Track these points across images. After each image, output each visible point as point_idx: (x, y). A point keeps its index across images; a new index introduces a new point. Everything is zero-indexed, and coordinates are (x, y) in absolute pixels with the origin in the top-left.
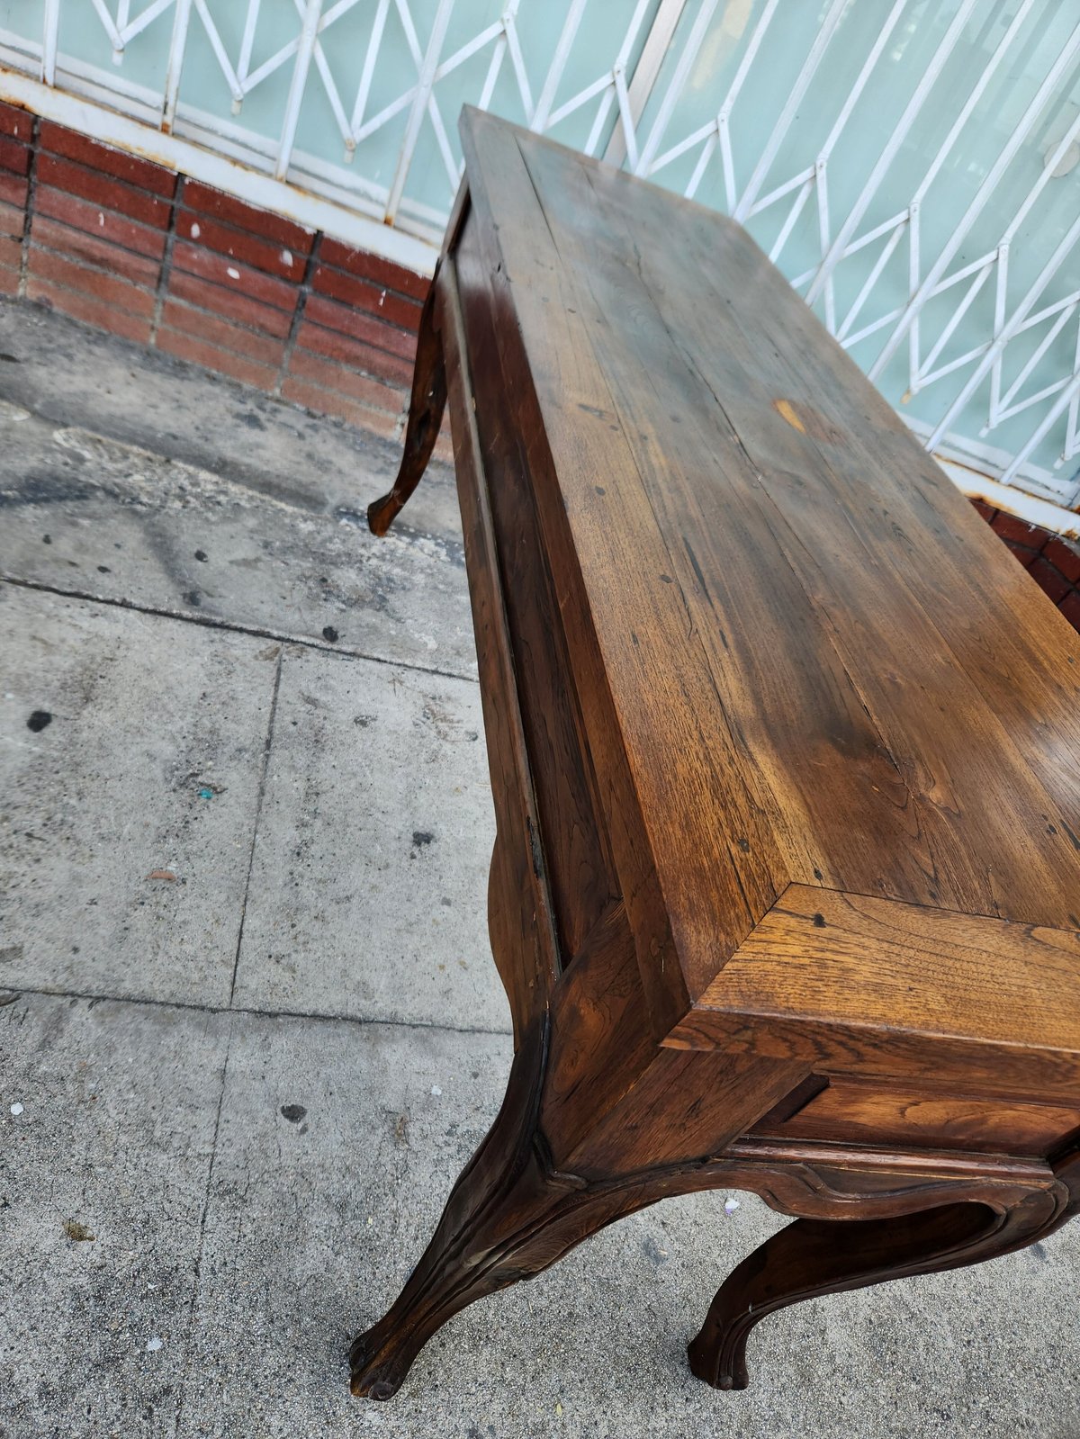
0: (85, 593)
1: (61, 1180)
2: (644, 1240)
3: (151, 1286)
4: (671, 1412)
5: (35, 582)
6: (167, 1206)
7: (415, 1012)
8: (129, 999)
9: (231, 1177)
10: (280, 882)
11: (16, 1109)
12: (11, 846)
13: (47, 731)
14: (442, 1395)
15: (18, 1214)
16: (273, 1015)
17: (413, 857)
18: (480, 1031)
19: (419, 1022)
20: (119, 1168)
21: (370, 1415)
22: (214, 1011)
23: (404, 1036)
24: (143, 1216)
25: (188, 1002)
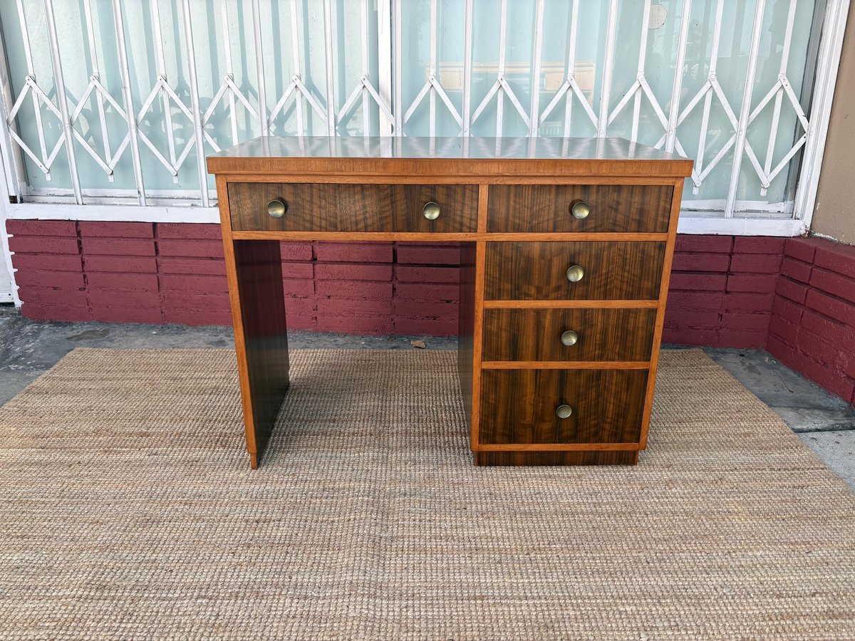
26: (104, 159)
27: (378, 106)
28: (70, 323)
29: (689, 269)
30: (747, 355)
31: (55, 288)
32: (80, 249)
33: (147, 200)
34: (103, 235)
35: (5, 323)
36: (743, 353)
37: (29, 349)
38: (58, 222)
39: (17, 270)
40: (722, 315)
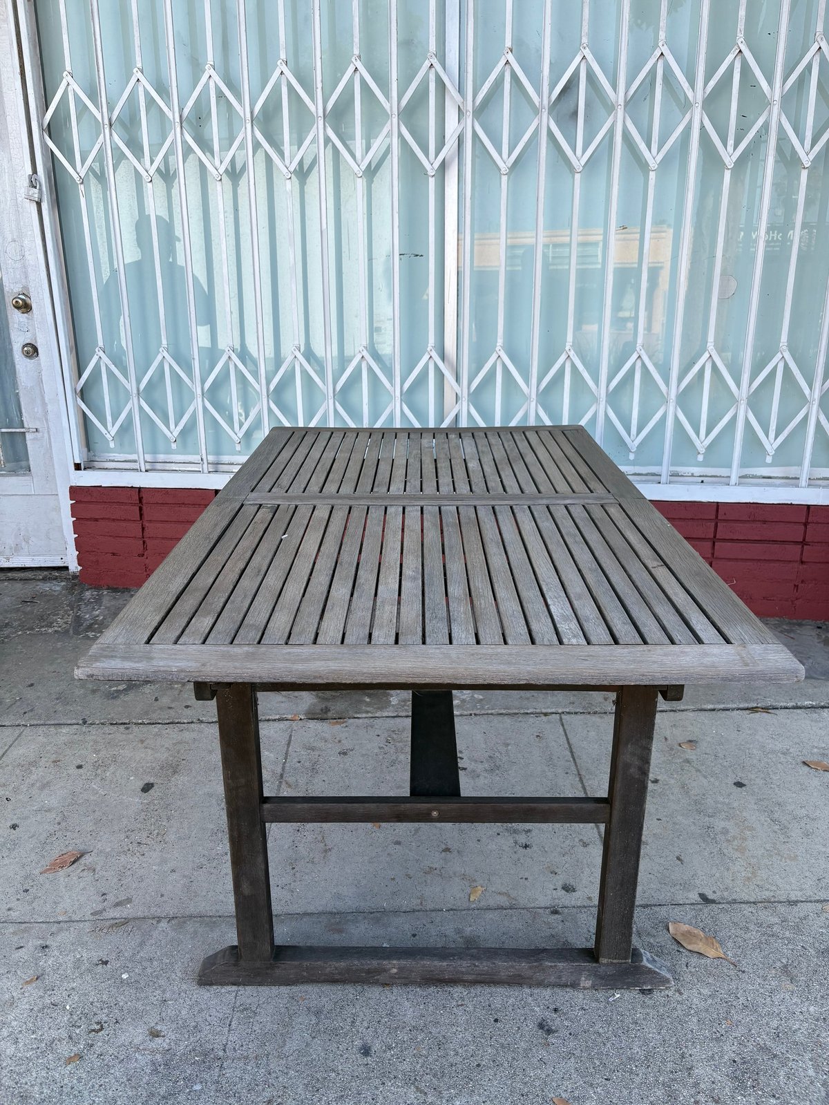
0: (177, 721)
1: (148, 1009)
2: (539, 1020)
3: (196, 1058)
5: (148, 721)
6: (209, 1018)
7: (373, 905)
8: (191, 917)
9: (249, 1001)
10: (286, 846)
11: (125, 976)
12: (129, 850)
13: (150, 792)
15: (124, 1026)
19: (375, 910)
20: (182, 1001)
23: (365, 918)
24: (194, 1024)
25: (226, 914)
26: (168, 426)
27: (442, 375)
28: (127, 589)
29: (762, 539)
30: (824, 627)
31: (114, 554)
32: (141, 515)
33: (209, 465)
34: (164, 502)
35: (63, 588)
36: (820, 625)
37: (98, 616)
38: (121, 489)
39: (77, 536)
40: (796, 586)
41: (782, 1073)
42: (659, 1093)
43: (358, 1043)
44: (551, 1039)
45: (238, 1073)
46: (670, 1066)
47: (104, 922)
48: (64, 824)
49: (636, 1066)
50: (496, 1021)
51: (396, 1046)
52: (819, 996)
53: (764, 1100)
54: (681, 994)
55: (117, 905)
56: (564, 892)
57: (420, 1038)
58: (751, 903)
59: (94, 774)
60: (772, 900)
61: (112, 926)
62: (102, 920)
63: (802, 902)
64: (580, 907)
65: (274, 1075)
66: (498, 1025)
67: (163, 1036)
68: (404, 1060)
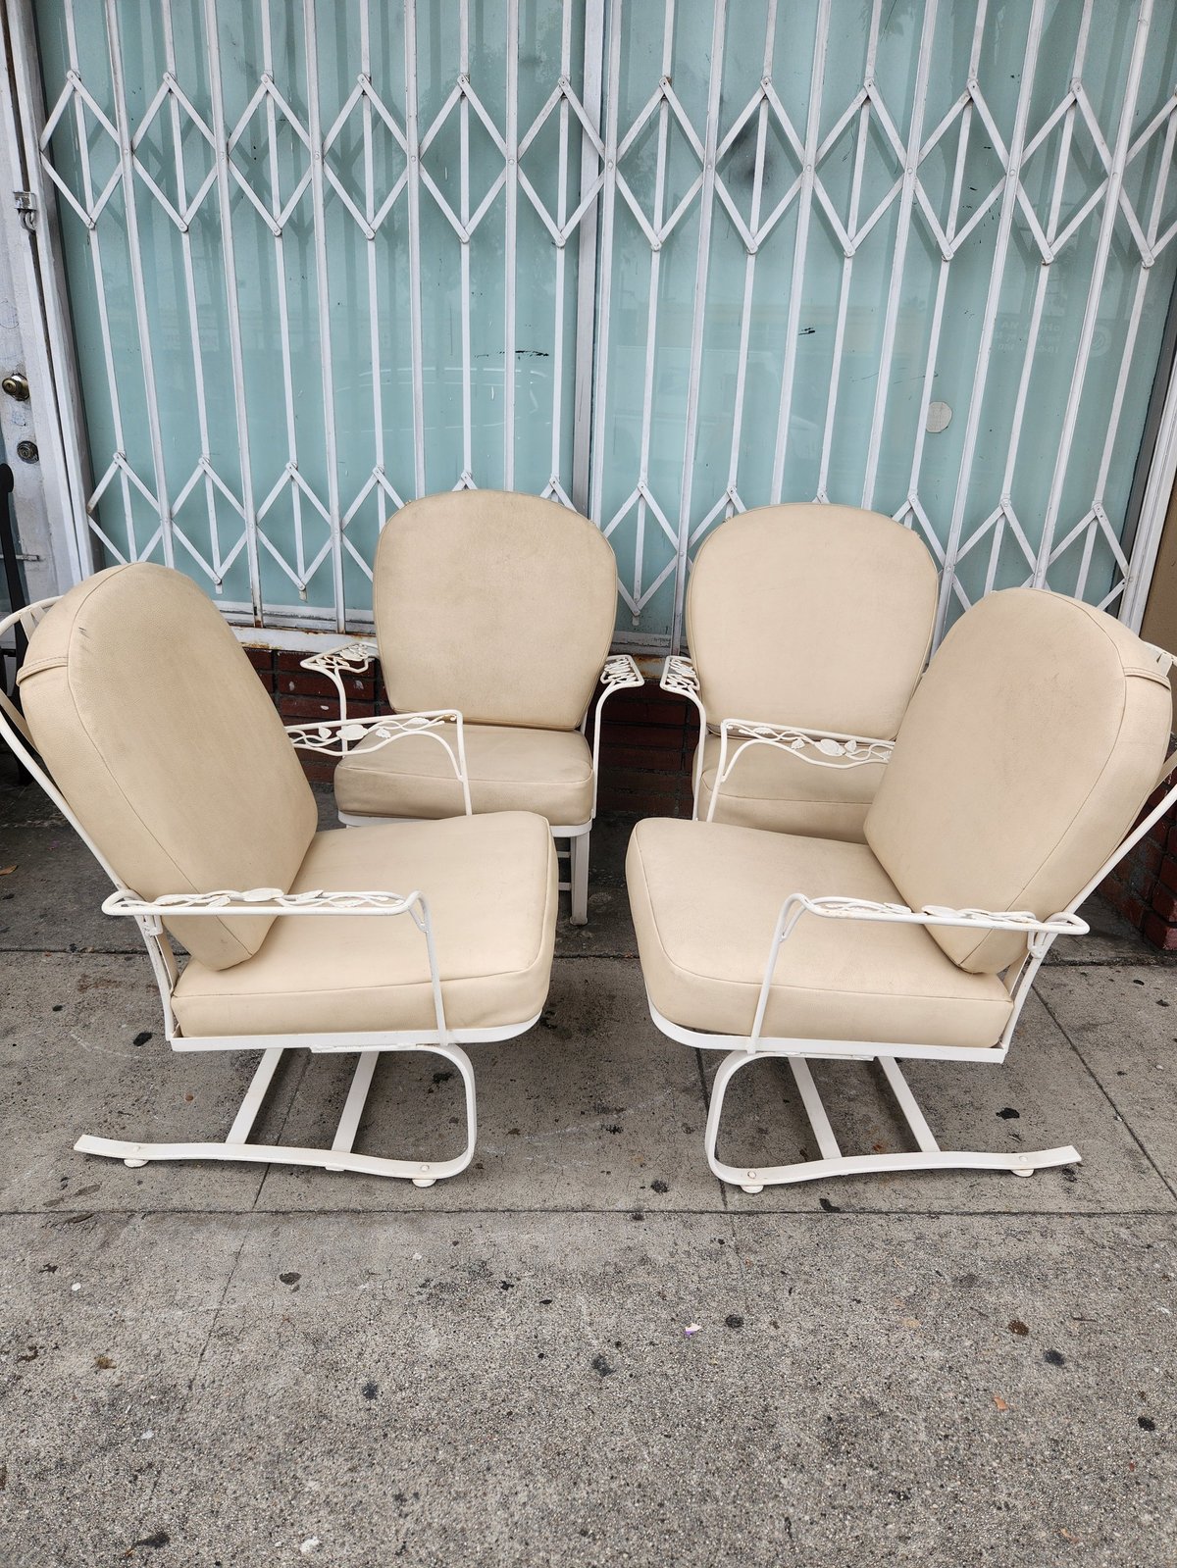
1: (100, 1331)
2: (595, 1357)
3: (152, 1397)
4: (594, 1486)
6: (176, 1344)
7: (408, 1201)
8: (174, 1211)
9: (230, 1324)
10: (308, 1122)
11: (76, 1287)
12: (106, 1121)
13: (147, 1045)
14: (379, 1470)
15: (65, 1353)
16: (283, 1213)
17: (431, 1091)
18: (466, 1211)
19: (408, 1209)
20: (145, 1322)
21: (311, 1484)
22: (237, 1214)
23: (396, 1220)
24: (156, 1352)
25: (219, 1210)
41: (887, 1436)
42: (729, 1457)
43: (363, 1381)
44: (608, 1382)
45: (202, 1418)
46: (749, 1421)
47: (59, 1215)
48: (25, 1084)
49: (707, 1420)
50: (541, 1356)
51: (411, 1386)
52: (948, 1337)
53: (858, 1469)
54: (777, 1327)
55: (81, 1193)
56: (653, 1191)
57: (442, 1376)
58: (882, 1213)
59: (75, 1018)
60: (910, 1210)
61: (69, 1221)
62: (57, 1212)
63: (946, 1214)
64: (670, 1212)
65: (249, 1421)
66: (543, 1361)
67: (114, 1367)
68: (417, 1405)
